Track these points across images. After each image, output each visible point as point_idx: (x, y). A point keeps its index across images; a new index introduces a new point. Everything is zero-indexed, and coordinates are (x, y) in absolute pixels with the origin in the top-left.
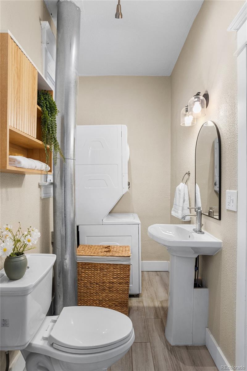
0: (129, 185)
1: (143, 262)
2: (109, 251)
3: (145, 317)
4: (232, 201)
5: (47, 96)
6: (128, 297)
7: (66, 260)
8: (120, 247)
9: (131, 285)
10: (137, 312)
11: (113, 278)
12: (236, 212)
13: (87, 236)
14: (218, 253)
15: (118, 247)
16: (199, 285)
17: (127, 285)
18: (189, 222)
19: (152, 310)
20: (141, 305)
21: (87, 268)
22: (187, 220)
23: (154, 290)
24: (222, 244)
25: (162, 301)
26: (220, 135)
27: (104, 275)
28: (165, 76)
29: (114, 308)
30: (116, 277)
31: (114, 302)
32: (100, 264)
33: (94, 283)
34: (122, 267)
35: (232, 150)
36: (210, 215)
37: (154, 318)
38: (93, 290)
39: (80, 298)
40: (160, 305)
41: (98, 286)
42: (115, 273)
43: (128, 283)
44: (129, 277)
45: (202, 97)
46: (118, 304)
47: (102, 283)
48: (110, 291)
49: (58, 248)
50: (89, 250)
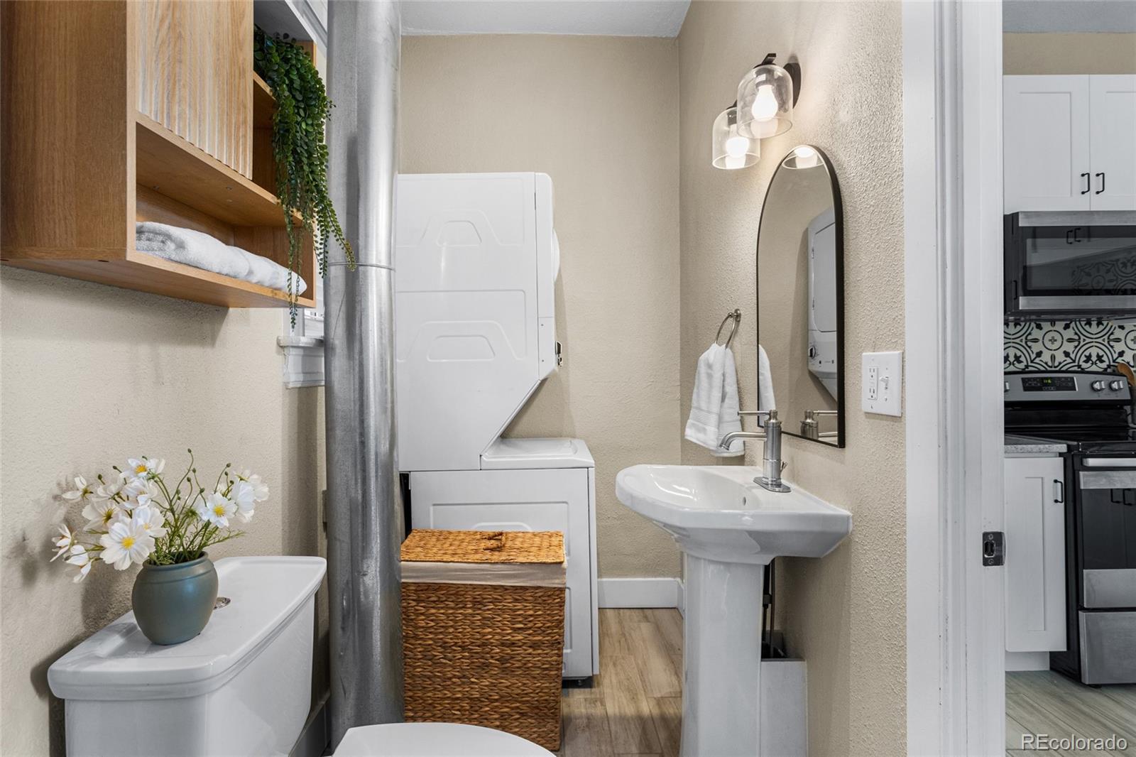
0: (559, 352)
1: (604, 580)
2: (499, 549)
3: (609, 749)
4: (883, 385)
5: (292, 51)
6: (560, 686)
7: (365, 575)
8: (535, 535)
9: (569, 651)
10: (587, 734)
11: (512, 629)
12: (900, 417)
13: (434, 505)
14: (836, 550)
15: (529, 535)
16: (775, 650)
17: (556, 652)
18: (740, 460)
19: (632, 726)
20: (598, 711)
21: (434, 602)
22: (733, 455)
23: (637, 665)
24: (851, 521)
25: (662, 697)
26: (840, 183)
27: (486, 621)
28: (661, 38)
29: (517, 724)
30: (521, 626)
31: (518, 705)
32: (474, 587)
33: (454, 648)
34: (540, 594)
35: (882, 225)
36: (806, 434)
37: (640, 753)
38: (451, 669)
39: (411, 694)
40: (656, 712)
41: (467, 654)
42: (519, 615)
43: (559, 643)
44: (563, 627)
45: (779, 71)
46: (529, 710)
47: (479, 646)
48: (504, 670)
49: (339, 540)
50: (439, 546)
